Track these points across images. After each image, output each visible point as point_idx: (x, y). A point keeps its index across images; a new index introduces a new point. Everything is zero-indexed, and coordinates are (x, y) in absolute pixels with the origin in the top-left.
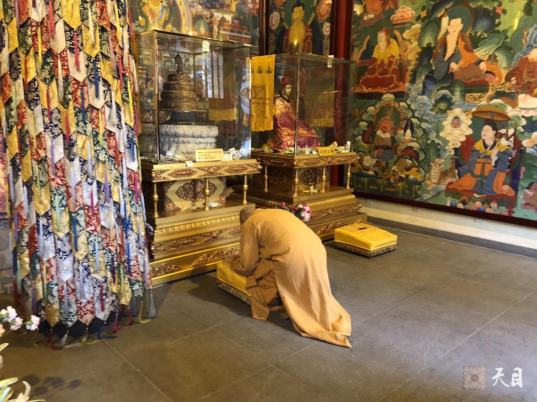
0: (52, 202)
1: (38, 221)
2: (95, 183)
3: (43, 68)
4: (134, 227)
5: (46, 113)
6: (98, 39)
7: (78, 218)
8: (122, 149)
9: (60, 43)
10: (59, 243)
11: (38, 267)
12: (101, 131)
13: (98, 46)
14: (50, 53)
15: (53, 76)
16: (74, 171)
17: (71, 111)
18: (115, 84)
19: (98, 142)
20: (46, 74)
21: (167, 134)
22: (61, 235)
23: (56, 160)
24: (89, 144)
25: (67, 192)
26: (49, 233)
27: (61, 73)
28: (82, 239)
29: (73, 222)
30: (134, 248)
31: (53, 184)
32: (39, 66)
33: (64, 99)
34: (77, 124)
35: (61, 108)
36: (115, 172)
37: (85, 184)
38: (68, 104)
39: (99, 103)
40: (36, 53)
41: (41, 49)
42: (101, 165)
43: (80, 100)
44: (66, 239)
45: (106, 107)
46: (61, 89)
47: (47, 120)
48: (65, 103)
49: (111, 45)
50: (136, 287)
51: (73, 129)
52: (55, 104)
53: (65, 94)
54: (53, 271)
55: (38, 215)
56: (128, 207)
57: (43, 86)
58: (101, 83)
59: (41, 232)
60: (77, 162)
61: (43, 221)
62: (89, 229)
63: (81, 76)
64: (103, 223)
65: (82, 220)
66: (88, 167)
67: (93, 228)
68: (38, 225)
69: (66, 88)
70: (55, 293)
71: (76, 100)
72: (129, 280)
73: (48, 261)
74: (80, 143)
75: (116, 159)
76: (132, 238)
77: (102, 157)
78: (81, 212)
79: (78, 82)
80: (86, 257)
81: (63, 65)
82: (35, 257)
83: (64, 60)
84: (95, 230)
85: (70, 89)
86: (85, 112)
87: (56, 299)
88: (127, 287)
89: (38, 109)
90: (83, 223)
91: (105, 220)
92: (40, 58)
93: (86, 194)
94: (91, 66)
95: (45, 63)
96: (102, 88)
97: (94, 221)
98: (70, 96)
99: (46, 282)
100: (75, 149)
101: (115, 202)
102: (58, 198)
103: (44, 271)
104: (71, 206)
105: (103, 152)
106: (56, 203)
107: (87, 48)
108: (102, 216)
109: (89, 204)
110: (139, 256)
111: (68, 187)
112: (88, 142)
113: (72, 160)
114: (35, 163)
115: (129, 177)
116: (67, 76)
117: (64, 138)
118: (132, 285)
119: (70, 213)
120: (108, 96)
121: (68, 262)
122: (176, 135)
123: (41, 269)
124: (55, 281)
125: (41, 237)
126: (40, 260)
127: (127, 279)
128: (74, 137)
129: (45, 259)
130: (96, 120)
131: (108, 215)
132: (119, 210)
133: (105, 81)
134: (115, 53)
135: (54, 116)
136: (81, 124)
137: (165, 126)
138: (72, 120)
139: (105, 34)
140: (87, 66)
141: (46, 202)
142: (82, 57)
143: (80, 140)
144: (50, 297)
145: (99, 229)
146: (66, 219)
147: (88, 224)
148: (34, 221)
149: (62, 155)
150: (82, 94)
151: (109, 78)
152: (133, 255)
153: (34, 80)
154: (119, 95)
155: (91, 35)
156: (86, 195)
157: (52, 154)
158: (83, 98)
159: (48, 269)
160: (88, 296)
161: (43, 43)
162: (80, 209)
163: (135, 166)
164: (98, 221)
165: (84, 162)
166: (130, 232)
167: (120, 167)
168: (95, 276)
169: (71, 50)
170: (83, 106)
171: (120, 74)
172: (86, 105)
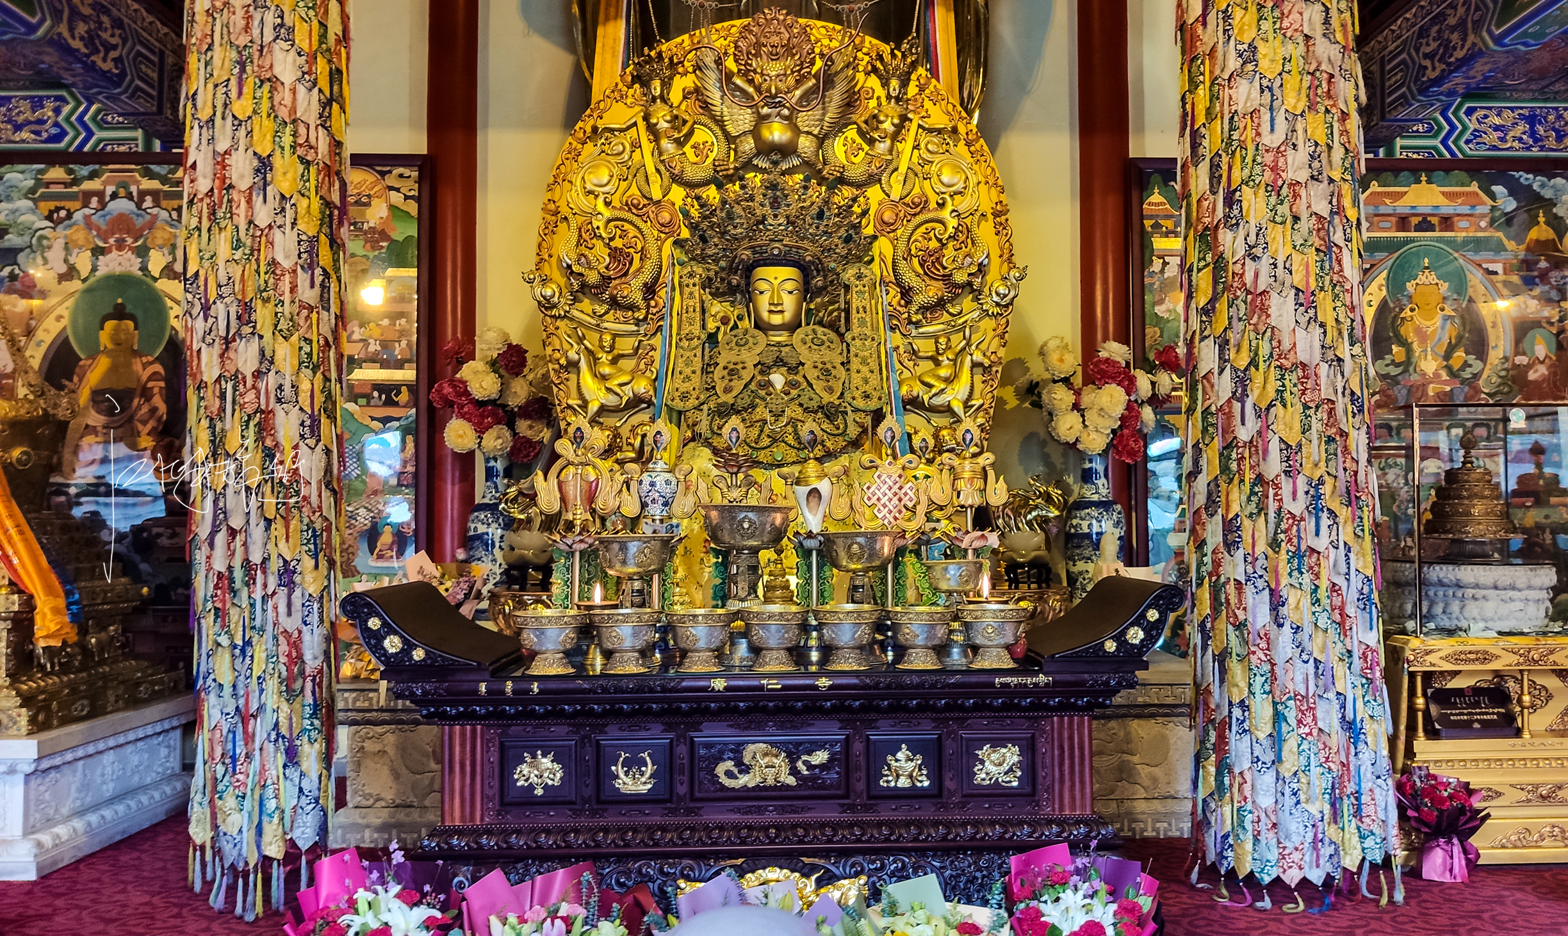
0: (1250, 685)
1: (1230, 712)
2: (1312, 661)
3: (1249, 500)
4: (1369, 740)
5: (1250, 559)
6: (1324, 455)
7: (1286, 712)
8: (1350, 610)
9: (1273, 466)
10: (1256, 747)
11: (1227, 781)
12: (1324, 584)
13: (1323, 464)
14: (1260, 479)
15: (1262, 509)
16: (1284, 640)
17: (1283, 556)
18: (1344, 513)
19: (1318, 600)
20: (1252, 508)
21: (1441, 583)
22: (1262, 736)
23: (1259, 625)
24: (1306, 602)
25: (1272, 671)
26: (1245, 731)
27: (1272, 506)
28: (1291, 744)
29: (1278, 718)
30: (1369, 775)
31: (1253, 658)
32: (1244, 498)
33: (1275, 539)
34: (1290, 575)
35: (1270, 552)
36: (1340, 645)
37: (1298, 663)
38: (1279, 546)
39: (1321, 543)
40: (1242, 481)
41: (1249, 476)
42: (1320, 633)
43: (1295, 540)
44: (1267, 743)
45: (1331, 549)
46: (1272, 526)
47: (1250, 569)
48: (1274, 544)
49: (1341, 459)
50: (1369, 843)
51: (1284, 581)
52: (1261, 547)
53: (1276, 533)
54: (1247, 788)
55: (1230, 704)
56: (1360, 704)
57: (1247, 523)
58: (1325, 515)
59: (1234, 728)
60: (1287, 629)
61: (1237, 713)
62: (1301, 731)
63: (1298, 507)
64: (1320, 724)
65: (1291, 715)
66: (1304, 636)
67: (1307, 730)
68: (1230, 718)
69: (1278, 525)
70: (1248, 825)
71: (1290, 540)
72: (1358, 828)
73: (1241, 773)
74: (1292, 601)
75: (1342, 625)
76: (1366, 756)
77: (1323, 622)
78: (1291, 703)
79: (1294, 517)
80: (1295, 774)
81: (1276, 495)
82: (1223, 767)
83: (1277, 487)
84: (1310, 734)
85: (1283, 526)
86: (1303, 557)
87: (1250, 836)
88: (1355, 839)
89: (1240, 554)
90: (1293, 722)
91: (1324, 720)
92: (1247, 487)
93: (1297, 678)
94: (1312, 492)
95: (1253, 493)
96: (1325, 521)
97: (1309, 720)
98: (1282, 536)
99: (1236, 805)
100: (1283, 611)
101: (1338, 693)
102: (1259, 680)
103: (1235, 789)
104: (1278, 693)
105: (1325, 614)
106: (1257, 688)
107: (1307, 468)
108: (1319, 714)
109: (1303, 693)
110: (1377, 791)
111: (1273, 665)
112: (1303, 601)
113: (1280, 626)
114: (1230, 627)
115: (1364, 656)
116: (1280, 508)
117: (1271, 595)
118: (1362, 838)
119: (1275, 704)
120: (1334, 533)
121: (1269, 778)
122: (1459, 585)
123: (1231, 785)
124: (1249, 806)
125: (1232, 736)
126: (1230, 772)
127: (1353, 825)
128: (1284, 593)
129: (1237, 771)
130: (1316, 569)
131: (1328, 712)
132: (1343, 706)
133: (1330, 511)
134: (1345, 469)
135: (1259, 563)
136: (1295, 573)
137: (1437, 568)
138: (1284, 568)
139: (1333, 446)
140: (1307, 493)
141: (1243, 684)
142: (1301, 481)
143: (1292, 597)
144: (1240, 831)
145: (1315, 732)
146: (1269, 711)
147: (1300, 722)
148: (1226, 713)
149: (1268, 619)
150: (1298, 531)
151: (1335, 505)
152: (1366, 786)
153: (1237, 515)
154: (1350, 529)
155: (1314, 450)
156: (1299, 678)
157: (1255, 616)
158: (1299, 538)
159: (1240, 785)
160: (1296, 840)
161: (1252, 467)
162: (1289, 699)
163: (1373, 638)
164: (1315, 719)
165: (1297, 629)
166: (1361, 746)
167: (1348, 640)
168: (1310, 807)
169: (1285, 472)
170: (1299, 548)
171: (1352, 497)
172: (1303, 547)
